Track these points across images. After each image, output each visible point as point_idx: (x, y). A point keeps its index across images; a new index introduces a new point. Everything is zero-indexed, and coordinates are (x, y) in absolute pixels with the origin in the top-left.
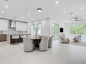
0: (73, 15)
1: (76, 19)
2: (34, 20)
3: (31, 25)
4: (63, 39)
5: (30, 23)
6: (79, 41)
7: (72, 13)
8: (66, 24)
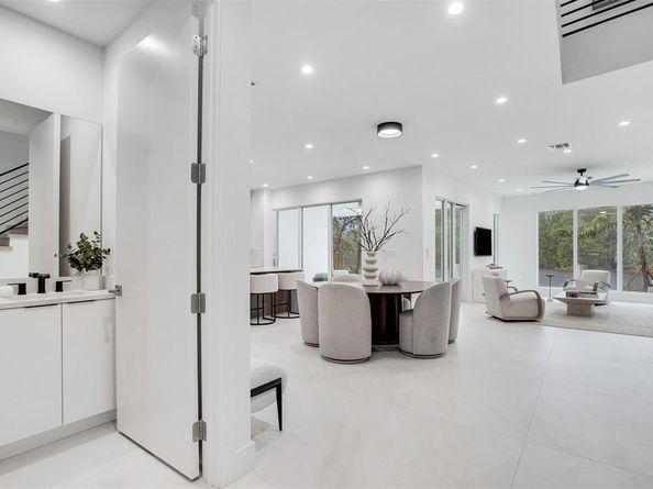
0: (567, 151)
1: (581, 171)
2: (310, 178)
3: (278, 211)
4: (504, 297)
5: (272, 191)
6: (596, 310)
7: (566, 145)
8: (505, 201)
